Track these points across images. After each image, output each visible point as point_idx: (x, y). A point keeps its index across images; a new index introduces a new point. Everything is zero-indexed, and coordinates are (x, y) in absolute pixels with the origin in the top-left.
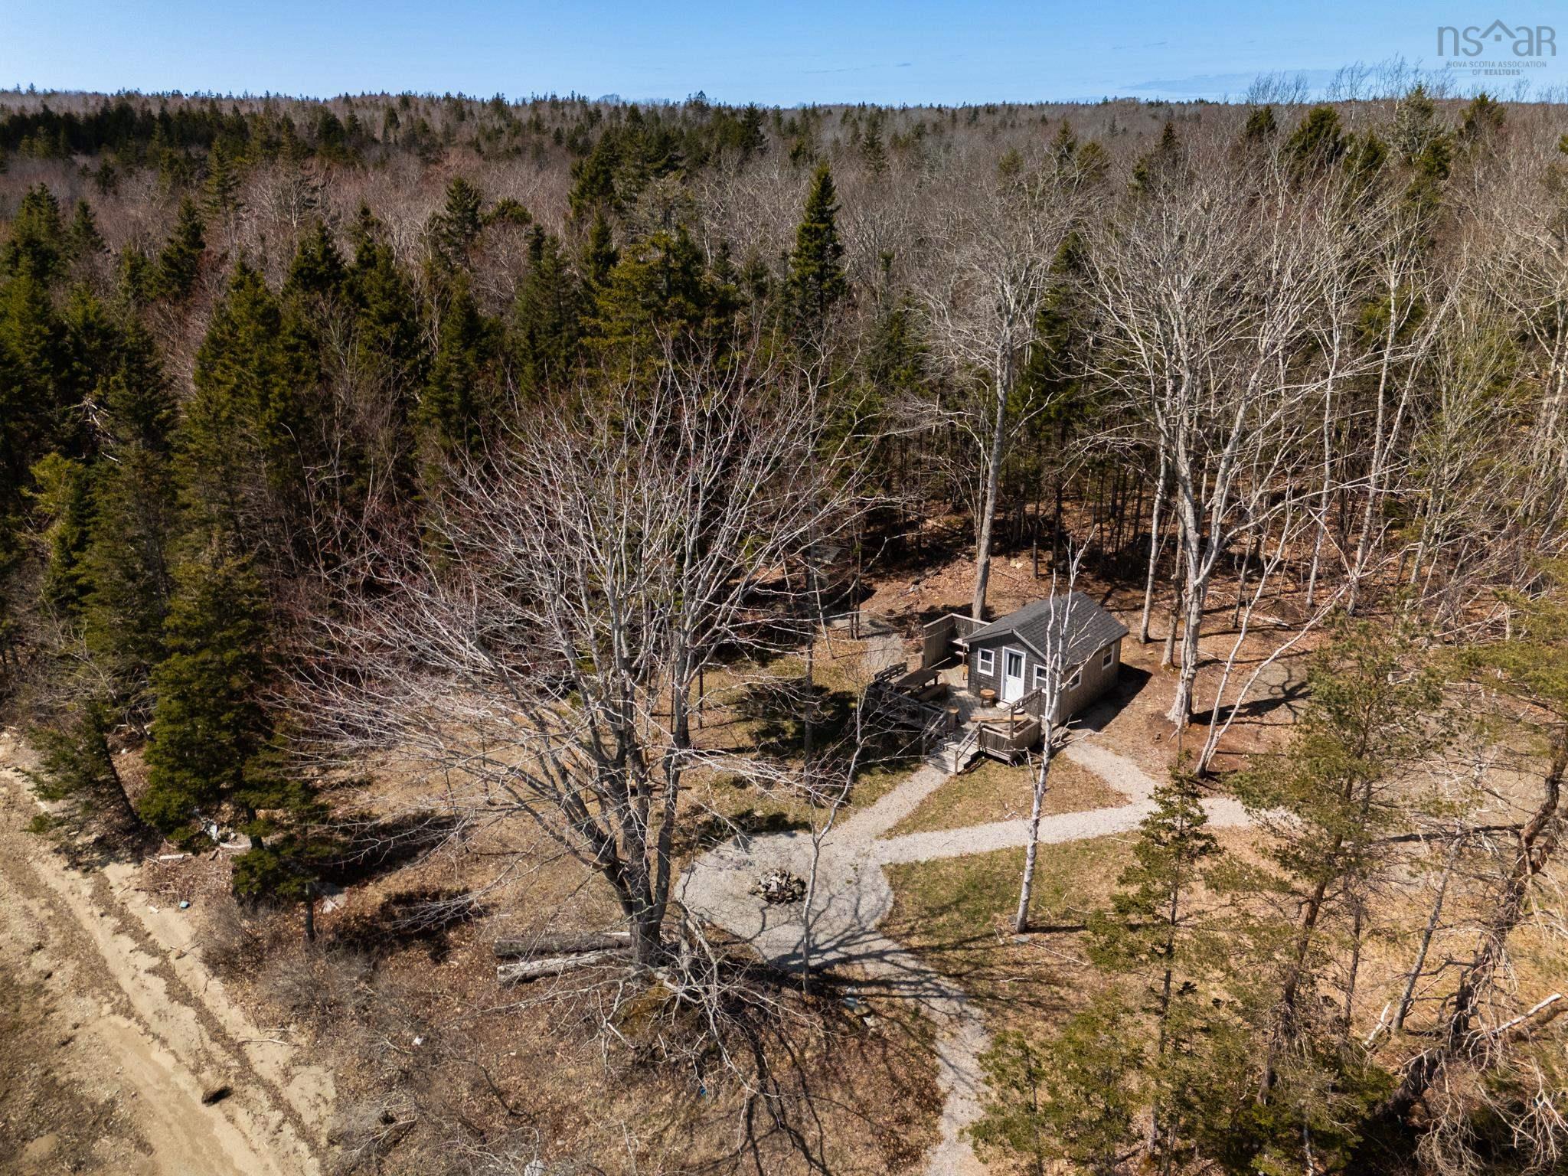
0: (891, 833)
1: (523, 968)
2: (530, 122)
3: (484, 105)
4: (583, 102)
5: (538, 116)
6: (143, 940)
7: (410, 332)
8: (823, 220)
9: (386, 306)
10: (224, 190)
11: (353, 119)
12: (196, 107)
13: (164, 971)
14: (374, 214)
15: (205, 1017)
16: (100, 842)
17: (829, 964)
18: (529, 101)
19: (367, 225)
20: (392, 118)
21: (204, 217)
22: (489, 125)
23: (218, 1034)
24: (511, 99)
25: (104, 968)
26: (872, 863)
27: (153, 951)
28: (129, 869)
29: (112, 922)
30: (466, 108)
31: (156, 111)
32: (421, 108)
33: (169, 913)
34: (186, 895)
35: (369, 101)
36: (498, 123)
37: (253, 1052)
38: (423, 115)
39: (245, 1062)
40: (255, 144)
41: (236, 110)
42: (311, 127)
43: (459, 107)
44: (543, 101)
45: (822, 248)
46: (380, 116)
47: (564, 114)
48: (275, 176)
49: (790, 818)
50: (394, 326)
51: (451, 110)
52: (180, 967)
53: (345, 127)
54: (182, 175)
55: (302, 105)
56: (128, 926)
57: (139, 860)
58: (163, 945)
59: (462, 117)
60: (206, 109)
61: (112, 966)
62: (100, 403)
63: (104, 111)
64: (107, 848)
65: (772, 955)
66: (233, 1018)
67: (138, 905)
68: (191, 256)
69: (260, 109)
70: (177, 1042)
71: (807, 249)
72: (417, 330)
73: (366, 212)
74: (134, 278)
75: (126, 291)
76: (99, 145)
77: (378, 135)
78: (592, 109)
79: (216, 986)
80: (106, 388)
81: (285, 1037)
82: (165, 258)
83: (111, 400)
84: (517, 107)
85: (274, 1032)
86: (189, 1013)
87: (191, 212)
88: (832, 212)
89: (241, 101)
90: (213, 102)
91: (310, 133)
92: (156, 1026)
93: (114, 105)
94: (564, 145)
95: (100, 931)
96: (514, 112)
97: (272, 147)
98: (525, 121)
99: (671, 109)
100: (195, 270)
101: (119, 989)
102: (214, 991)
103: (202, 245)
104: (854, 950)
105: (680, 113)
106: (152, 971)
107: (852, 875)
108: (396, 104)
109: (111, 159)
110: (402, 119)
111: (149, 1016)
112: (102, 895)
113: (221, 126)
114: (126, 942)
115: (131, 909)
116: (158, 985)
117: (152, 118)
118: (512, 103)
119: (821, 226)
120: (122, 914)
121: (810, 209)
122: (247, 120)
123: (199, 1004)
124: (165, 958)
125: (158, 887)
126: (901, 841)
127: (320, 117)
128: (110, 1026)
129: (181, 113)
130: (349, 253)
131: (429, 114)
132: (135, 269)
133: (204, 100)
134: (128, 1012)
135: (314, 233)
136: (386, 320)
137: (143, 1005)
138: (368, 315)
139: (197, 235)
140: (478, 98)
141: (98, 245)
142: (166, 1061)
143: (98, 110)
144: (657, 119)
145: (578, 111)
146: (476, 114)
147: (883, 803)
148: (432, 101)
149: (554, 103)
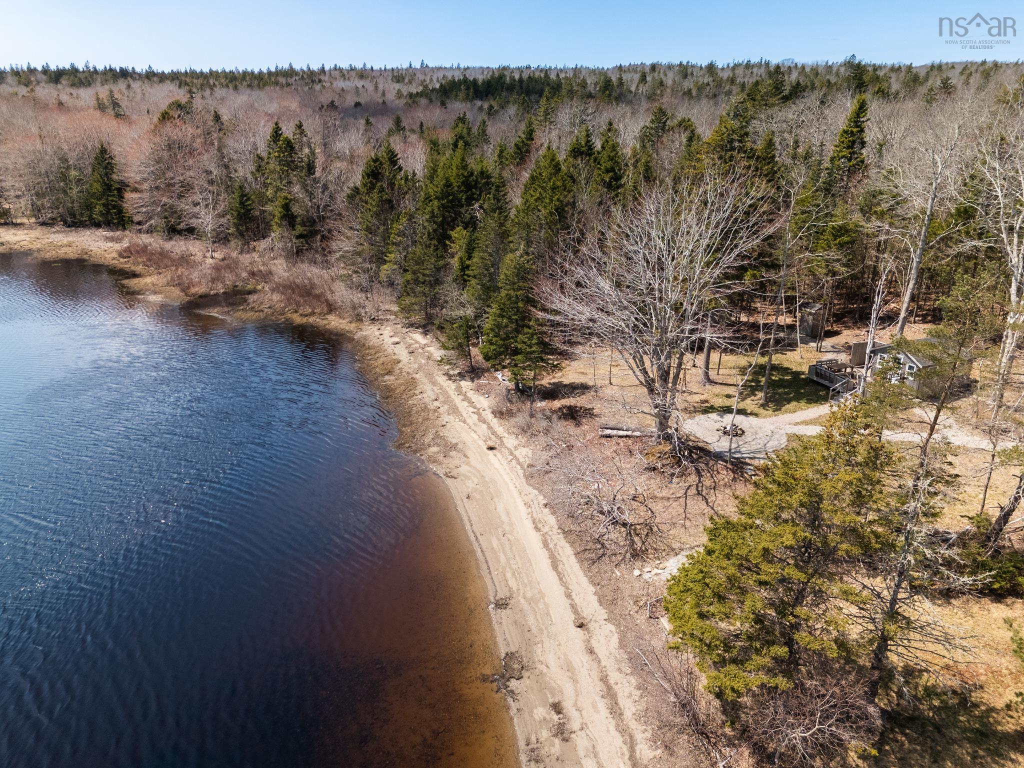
0: (797, 424)
1: (608, 432)
2: (728, 78)
3: (701, 68)
4: (767, 64)
5: (734, 74)
6: (471, 403)
7: (618, 178)
8: (857, 126)
9: (609, 164)
10: (546, 114)
11: (621, 79)
12: (537, 74)
13: (478, 413)
14: (615, 126)
15: (490, 428)
16: (459, 373)
17: (745, 458)
18: (731, 65)
19: (609, 130)
20: (643, 79)
21: (535, 127)
22: (701, 80)
23: (494, 433)
24: (720, 64)
25: (457, 408)
26: (783, 432)
27: (475, 407)
28: (469, 383)
29: (461, 397)
30: (689, 71)
31: (517, 77)
32: (662, 71)
33: (481, 398)
34: (488, 393)
35: (632, 69)
36: (707, 79)
37: (505, 440)
38: (662, 76)
39: (502, 442)
40: (564, 92)
41: (558, 75)
42: (596, 84)
43: (685, 71)
44: (740, 65)
45: (854, 142)
46: (637, 77)
47: (752, 73)
48: (571, 108)
49: (749, 412)
50: (611, 174)
51: (680, 72)
52: (483, 413)
53: (615, 84)
54: (527, 107)
55: (593, 72)
56: (466, 398)
57: (472, 380)
58: (478, 406)
59: (685, 76)
60: (542, 75)
61: (460, 409)
62: (481, 207)
63: (492, 77)
64: (461, 376)
65: (718, 450)
66: (500, 430)
67: (471, 394)
68: (527, 145)
69: (570, 75)
70: (479, 432)
71: (843, 142)
72: (621, 178)
73: (610, 124)
74: (500, 156)
75: (496, 162)
76: (487, 96)
77: (633, 89)
78: (772, 69)
79: (495, 420)
80: (484, 200)
81: (517, 437)
82: (516, 145)
83: (485, 206)
84: (723, 69)
85: (514, 436)
86: (485, 426)
87: (531, 124)
88: (863, 122)
89: (561, 70)
90: (546, 71)
91: (595, 88)
92: (473, 427)
93: (497, 74)
94: (746, 92)
95: (458, 400)
96: (719, 72)
97: (571, 93)
98: (725, 78)
99: (829, 68)
100: (528, 151)
101: (462, 416)
102: (495, 422)
103: (533, 139)
104: (757, 456)
105: (835, 70)
106: (474, 413)
107: (770, 434)
108: (647, 70)
109: (493, 103)
110: (648, 79)
111: (471, 424)
112: (459, 389)
113: (548, 85)
114: (466, 404)
115: (468, 394)
116: (475, 417)
117: (514, 80)
118: (720, 66)
119: (855, 130)
120: (465, 395)
121: (850, 120)
122: (563, 81)
123: (488, 424)
124: (479, 409)
125: (478, 389)
126: (800, 427)
127: (602, 78)
128: (459, 425)
129: (530, 77)
130: (598, 145)
131: (666, 75)
132: (501, 152)
133: (542, 70)
134: (464, 422)
135: (584, 134)
136: (608, 171)
137: (469, 421)
138: (600, 169)
139: (531, 134)
140: (699, 65)
141: (487, 141)
142: (476, 437)
143: (489, 77)
144: (817, 74)
145: (763, 70)
146: (695, 73)
147: (799, 413)
148: (670, 67)
149: (748, 66)
